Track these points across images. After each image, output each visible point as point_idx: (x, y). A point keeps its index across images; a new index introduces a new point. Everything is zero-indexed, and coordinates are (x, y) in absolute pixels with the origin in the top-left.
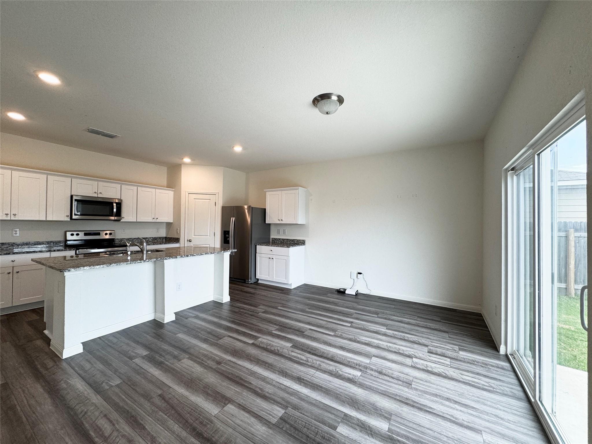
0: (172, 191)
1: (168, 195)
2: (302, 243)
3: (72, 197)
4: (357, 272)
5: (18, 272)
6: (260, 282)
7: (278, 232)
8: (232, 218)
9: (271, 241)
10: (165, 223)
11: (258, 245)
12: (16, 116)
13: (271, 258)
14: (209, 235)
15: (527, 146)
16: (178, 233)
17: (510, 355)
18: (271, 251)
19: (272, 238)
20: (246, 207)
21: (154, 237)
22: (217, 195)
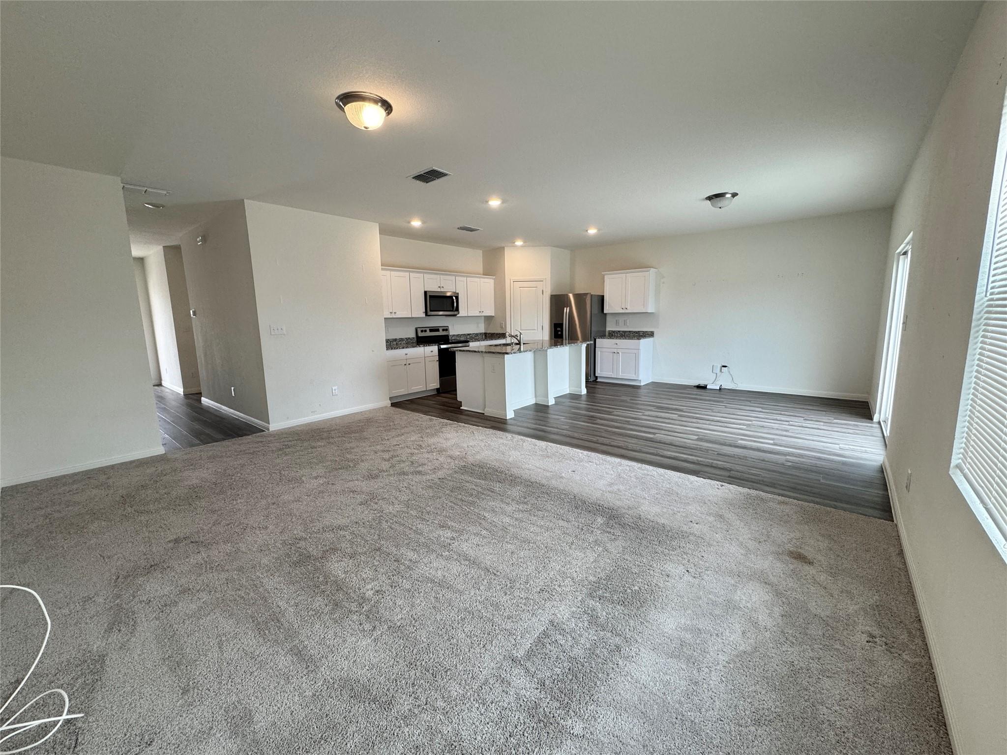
0: (493, 279)
1: (488, 284)
2: (651, 334)
3: (426, 293)
4: (721, 365)
5: (409, 364)
6: (599, 380)
7: (617, 323)
8: (565, 309)
9: (607, 334)
10: (483, 317)
11: (599, 338)
12: (416, 223)
13: (616, 352)
14: (536, 329)
15: (904, 242)
16: (503, 325)
17: (883, 421)
18: (617, 344)
19: (609, 331)
20: (571, 296)
21: (476, 333)
22: (544, 281)
